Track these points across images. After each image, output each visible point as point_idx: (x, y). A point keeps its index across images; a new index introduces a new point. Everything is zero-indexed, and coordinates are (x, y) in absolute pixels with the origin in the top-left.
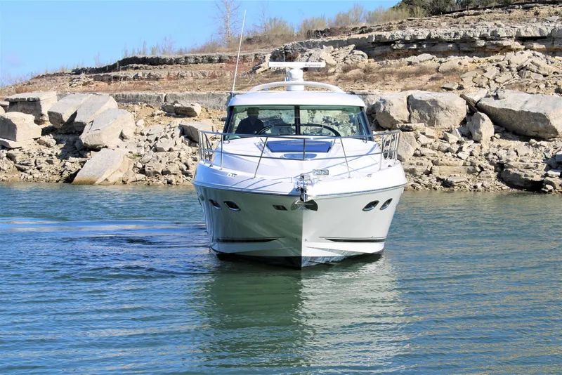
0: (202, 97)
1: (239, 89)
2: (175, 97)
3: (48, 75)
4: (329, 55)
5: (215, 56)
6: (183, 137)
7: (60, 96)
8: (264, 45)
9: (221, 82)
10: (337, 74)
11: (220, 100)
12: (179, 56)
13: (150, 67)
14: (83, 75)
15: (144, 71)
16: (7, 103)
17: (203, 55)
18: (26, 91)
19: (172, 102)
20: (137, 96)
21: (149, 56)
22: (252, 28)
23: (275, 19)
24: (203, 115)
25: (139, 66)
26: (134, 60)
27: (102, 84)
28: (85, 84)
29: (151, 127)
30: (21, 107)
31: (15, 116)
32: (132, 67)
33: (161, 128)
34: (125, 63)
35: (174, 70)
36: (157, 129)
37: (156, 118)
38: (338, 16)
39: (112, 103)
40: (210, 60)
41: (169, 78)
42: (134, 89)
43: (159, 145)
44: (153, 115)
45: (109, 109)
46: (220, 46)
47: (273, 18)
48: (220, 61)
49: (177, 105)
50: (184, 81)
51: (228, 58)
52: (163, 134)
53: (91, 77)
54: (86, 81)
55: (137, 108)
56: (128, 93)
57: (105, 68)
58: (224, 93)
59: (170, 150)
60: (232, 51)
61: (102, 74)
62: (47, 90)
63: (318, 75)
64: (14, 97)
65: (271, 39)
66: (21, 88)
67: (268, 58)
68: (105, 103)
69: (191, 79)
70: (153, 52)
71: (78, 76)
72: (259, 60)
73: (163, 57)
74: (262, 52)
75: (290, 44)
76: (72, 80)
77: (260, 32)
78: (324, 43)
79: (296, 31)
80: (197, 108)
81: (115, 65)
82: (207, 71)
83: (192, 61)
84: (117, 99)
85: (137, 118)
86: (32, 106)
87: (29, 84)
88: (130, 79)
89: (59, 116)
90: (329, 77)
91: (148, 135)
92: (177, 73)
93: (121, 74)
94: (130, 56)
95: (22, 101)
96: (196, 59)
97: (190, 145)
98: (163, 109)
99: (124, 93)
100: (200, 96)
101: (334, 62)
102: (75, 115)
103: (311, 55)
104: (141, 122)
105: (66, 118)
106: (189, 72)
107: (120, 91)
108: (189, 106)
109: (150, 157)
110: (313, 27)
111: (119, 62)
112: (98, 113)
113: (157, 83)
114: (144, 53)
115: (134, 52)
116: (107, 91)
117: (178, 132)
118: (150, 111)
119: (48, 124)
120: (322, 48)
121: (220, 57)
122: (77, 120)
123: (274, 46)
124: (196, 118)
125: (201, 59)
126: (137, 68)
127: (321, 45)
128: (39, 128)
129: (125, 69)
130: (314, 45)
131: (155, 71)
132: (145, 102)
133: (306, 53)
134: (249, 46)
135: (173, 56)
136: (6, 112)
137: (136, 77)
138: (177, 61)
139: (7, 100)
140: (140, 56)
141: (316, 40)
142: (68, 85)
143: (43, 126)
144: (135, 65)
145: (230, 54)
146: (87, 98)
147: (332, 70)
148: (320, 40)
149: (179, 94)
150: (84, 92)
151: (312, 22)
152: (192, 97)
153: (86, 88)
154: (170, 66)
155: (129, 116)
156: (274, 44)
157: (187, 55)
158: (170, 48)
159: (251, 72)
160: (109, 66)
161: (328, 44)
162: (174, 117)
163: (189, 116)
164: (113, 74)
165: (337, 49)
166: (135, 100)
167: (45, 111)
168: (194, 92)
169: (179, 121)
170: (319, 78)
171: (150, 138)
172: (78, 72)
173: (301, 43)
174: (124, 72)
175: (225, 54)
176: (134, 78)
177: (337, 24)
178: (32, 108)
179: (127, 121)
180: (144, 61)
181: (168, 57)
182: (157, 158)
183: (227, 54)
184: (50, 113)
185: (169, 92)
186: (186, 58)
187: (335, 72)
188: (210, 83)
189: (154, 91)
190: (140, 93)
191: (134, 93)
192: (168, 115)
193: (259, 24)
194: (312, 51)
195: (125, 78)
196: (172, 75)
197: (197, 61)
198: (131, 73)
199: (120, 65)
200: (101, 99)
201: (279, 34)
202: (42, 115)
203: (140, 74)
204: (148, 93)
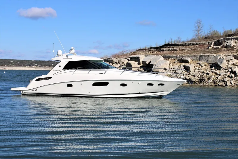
0: (191, 56)
1: (203, 54)
2: (182, 56)
3: (141, 50)
4: (234, 42)
5: (195, 43)
6: (185, 69)
7: (146, 56)
8: (211, 39)
9: (197, 52)
10: (237, 49)
11: (197, 57)
12: (183, 43)
13: (174, 47)
14: (152, 49)
15: (172, 48)
16: (129, 58)
17: (191, 43)
18: (134, 55)
19: (181, 58)
20: (170, 56)
21: (173, 43)
22: (207, 34)
23: (215, 31)
24: (191, 62)
25: (170, 46)
26: (169, 44)
27: (158, 52)
28: (153, 52)
29: (174, 66)
30: (133, 59)
31: (132, 62)
32: (168, 47)
33: (178, 66)
34: (166, 46)
35: (181, 48)
36: (176, 67)
37: (176, 63)
38: (236, 30)
39: (162, 58)
40: (193, 44)
41: (180, 50)
42: (169, 54)
43: (177, 72)
44: (175, 62)
45: (161, 60)
46: (196, 40)
47: (214, 30)
48: (196, 44)
49: (183, 59)
50: (185, 51)
51: (199, 44)
52: (178, 68)
53: (155, 50)
54: (153, 51)
55: (170, 60)
56: (167, 55)
57: (159, 47)
58: (198, 55)
59: (181, 73)
60: (200, 41)
61: (158, 49)
62: (141, 54)
63: (230, 49)
64: (131, 56)
65: (213, 37)
66: (133, 53)
67: (213, 44)
68: (160, 58)
69: (187, 51)
70: (174, 42)
71: (151, 50)
72: (210, 44)
73: (178, 43)
74: (210, 42)
75: (221, 39)
76: (149, 51)
77: (209, 35)
78: (232, 38)
79: (222, 35)
80: (190, 60)
81: (162, 46)
82: (192, 48)
83: (187, 45)
84: (163, 57)
85: (170, 63)
86: (137, 59)
87: (135, 52)
88: (167, 51)
89: (145, 62)
90: (234, 50)
91: (173, 68)
92: (182, 48)
93: (164, 49)
94: (167, 43)
95: (134, 58)
96: (188, 44)
97: (187, 72)
98: (178, 60)
99: (166, 55)
100: (190, 56)
101: (236, 45)
102: (150, 62)
103: (228, 42)
104: (171, 64)
105: (147, 63)
106: (186, 48)
107: (165, 54)
108: (187, 59)
109: (174, 76)
110: (228, 33)
111: (163, 45)
112: (157, 61)
113: (176, 52)
114: (171, 42)
115: (168, 42)
116: (160, 54)
117: (183, 68)
118: (174, 61)
119: (142, 65)
120: (232, 40)
121: (197, 43)
122: (151, 64)
123: (214, 40)
124: (189, 63)
125: (190, 44)
126: (169, 47)
127: (231, 39)
128: (139, 66)
129: (166, 47)
130: (229, 39)
131: (175, 48)
132: (172, 58)
133: (226, 42)
134: (206, 40)
135: (181, 43)
136: (129, 61)
137: (169, 50)
138: (182, 45)
139: (129, 57)
140: (170, 43)
141: (229, 38)
142: (147, 52)
143: (140, 65)
144: (169, 46)
145: (200, 42)
146: (154, 57)
147: (235, 47)
148: (231, 38)
149: (183, 55)
150: (153, 55)
151: (227, 32)
152: (188, 56)
153: (153, 54)
154: (180, 47)
155: (167, 62)
156: (214, 39)
157: (186, 43)
158: (180, 40)
159: (207, 48)
160: (160, 47)
161: (233, 39)
162: (182, 63)
163: (187, 63)
164: (162, 49)
165: (237, 40)
166: (169, 57)
167: (141, 61)
168: (188, 55)
169: (183, 64)
170: (231, 50)
171: (174, 69)
172: (150, 48)
173: (224, 39)
174: (165, 48)
175: (198, 43)
176: (168, 50)
177: (236, 32)
178: (137, 60)
179: (167, 64)
180: (172, 45)
181: (179, 43)
182: (176, 76)
183: (199, 42)
184: (142, 61)
185: (180, 55)
186: (185, 44)
187: (236, 48)
188: (194, 52)
189: (175, 54)
190: (171, 55)
191: (169, 55)
192: (180, 62)
193: (209, 32)
194: (228, 41)
195: (166, 50)
196: (180, 49)
197: (189, 45)
198: (167, 49)
199: (164, 46)
200: (158, 57)
201: (216, 35)
202: (140, 62)
203: (170, 49)
204: (173, 55)
